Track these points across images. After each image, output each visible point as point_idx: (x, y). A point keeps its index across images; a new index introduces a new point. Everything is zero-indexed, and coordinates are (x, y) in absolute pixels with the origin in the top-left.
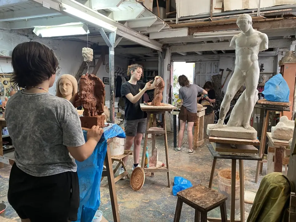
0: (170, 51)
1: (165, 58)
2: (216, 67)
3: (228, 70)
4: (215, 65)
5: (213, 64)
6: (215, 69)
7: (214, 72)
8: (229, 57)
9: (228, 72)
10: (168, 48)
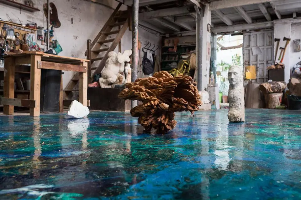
0: (210, 8)
1: (203, 16)
2: (270, 38)
3: (285, 39)
4: (269, 36)
5: (265, 35)
6: (268, 41)
7: (268, 44)
8: (285, 23)
9: (286, 41)
10: (207, 5)
